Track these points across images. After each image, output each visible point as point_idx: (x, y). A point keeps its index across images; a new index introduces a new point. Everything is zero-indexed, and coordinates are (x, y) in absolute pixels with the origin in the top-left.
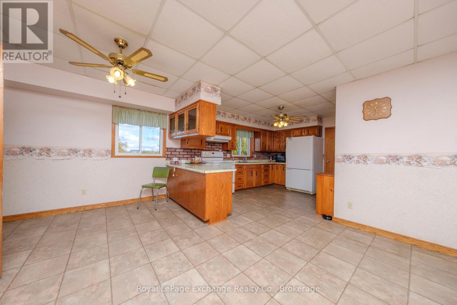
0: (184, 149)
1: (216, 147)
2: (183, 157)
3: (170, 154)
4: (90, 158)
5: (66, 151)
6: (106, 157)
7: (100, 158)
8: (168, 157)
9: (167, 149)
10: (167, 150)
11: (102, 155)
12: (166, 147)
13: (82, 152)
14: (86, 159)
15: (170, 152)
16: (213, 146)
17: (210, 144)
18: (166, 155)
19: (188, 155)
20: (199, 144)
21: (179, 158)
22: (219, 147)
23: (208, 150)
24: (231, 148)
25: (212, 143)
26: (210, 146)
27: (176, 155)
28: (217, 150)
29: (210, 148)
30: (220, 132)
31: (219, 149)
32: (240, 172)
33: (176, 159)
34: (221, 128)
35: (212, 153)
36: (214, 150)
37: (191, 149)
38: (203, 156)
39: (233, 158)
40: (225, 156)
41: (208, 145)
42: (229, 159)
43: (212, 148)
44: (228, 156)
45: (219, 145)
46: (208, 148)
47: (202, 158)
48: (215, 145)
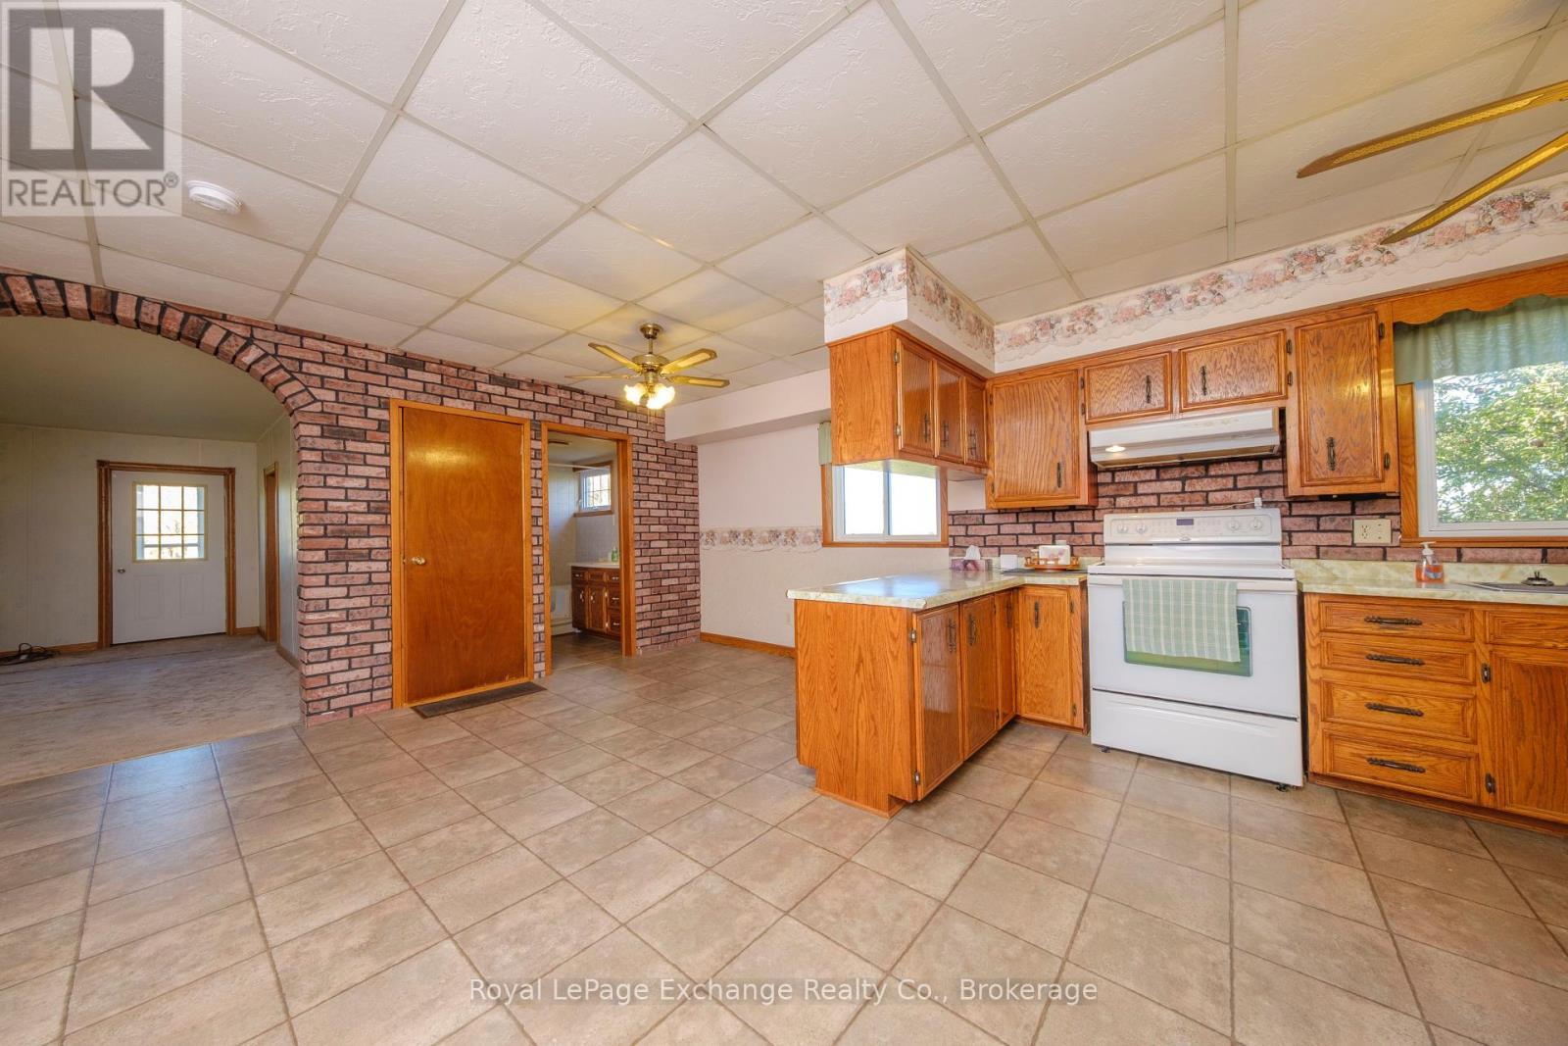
0: (1017, 514)
1: (1228, 482)
3: (964, 533)
4: (806, 546)
5: (766, 535)
6: (815, 546)
8: (957, 544)
9: (953, 515)
10: (953, 522)
11: (809, 541)
12: (949, 510)
13: (783, 536)
14: (803, 548)
15: (964, 528)
16: (1195, 480)
17: (1176, 473)
18: (951, 536)
19: (1040, 538)
20: (1048, 486)
21: (999, 547)
22: (1257, 481)
23: (1156, 504)
24: (1323, 476)
25: (1183, 465)
26: (1174, 482)
27: (985, 537)
28: (1233, 500)
29: (1170, 496)
30: (1190, 400)
31: (1257, 492)
32: (1390, 658)
33: (973, 553)
34: (1197, 373)
35: (1175, 521)
36: (1207, 504)
37: (1053, 511)
38: (1107, 539)
39: (1427, 552)
40: (1320, 535)
41: (1158, 479)
42: (1384, 553)
43: (1186, 495)
44: (1373, 530)
45: (1256, 474)
46: (1158, 495)
47: (1106, 548)
48: (1212, 473)
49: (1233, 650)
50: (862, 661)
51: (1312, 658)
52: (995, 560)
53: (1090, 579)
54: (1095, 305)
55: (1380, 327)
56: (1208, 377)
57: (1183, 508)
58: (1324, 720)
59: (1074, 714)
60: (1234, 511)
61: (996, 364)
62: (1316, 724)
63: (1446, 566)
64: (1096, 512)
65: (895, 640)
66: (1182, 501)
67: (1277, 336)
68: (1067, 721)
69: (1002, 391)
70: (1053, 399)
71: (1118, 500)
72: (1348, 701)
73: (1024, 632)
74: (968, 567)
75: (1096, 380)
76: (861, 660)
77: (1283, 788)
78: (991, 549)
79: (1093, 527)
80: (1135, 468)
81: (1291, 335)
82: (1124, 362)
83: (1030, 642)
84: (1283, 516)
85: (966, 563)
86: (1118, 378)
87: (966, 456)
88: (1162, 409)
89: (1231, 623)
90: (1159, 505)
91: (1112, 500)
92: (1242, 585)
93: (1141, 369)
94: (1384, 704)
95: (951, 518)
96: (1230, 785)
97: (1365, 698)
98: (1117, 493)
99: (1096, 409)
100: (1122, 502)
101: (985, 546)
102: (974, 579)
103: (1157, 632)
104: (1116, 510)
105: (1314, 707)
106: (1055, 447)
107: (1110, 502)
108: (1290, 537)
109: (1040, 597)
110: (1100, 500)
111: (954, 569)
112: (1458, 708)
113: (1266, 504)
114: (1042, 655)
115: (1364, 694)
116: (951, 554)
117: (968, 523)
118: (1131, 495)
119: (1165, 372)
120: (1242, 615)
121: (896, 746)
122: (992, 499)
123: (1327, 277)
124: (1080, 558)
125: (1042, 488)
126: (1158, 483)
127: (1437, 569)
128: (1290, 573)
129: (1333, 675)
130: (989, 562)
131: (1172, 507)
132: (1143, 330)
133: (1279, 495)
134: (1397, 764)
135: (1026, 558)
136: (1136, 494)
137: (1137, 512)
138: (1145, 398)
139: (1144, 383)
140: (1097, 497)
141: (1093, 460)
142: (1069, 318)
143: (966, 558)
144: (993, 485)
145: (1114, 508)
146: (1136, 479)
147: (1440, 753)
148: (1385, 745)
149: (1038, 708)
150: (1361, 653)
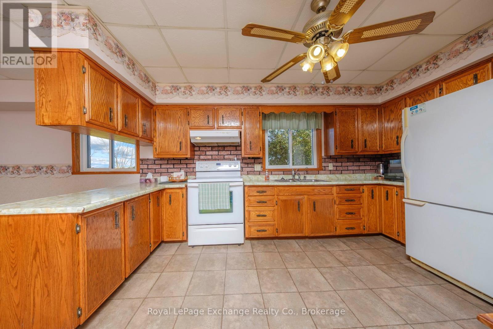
0: (168, 160)
1: (229, 153)
2: (167, 171)
3: (146, 168)
4: (53, 176)
5: (31, 168)
6: (67, 174)
7: (61, 175)
8: (143, 172)
9: (142, 160)
10: (142, 163)
11: (63, 172)
12: (140, 158)
13: (45, 169)
14: (48, 177)
15: (147, 166)
16: (221, 151)
17: (216, 148)
18: (141, 169)
19: (176, 169)
20: (177, 150)
21: (161, 173)
22: (235, 152)
23: (211, 158)
24: (249, 152)
25: (218, 146)
26: (216, 152)
27: (155, 169)
28: (230, 158)
29: (215, 156)
30: (219, 125)
31: (235, 156)
32: (261, 202)
33: (150, 176)
34: (221, 117)
35: (216, 164)
36: (224, 159)
37: (180, 159)
38: (197, 170)
39: (267, 172)
40: (248, 168)
41: (212, 150)
42: (259, 173)
43: (219, 156)
44: (258, 167)
45: (235, 150)
46: (212, 155)
47: (197, 173)
48: (225, 150)
49: (228, 205)
50: (39, 251)
51: (246, 205)
52: (159, 178)
53: (189, 185)
54: (192, 86)
55: (260, 113)
56: (224, 119)
57: (218, 160)
58: (249, 222)
59: (183, 235)
60: (230, 161)
61: (157, 99)
62: (247, 223)
63: (270, 176)
64: (194, 160)
65: (63, 233)
66: (218, 158)
67: (240, 110)
68: (181, 239)
69: (160, 111)
70: (178, 117)
71: (201, 156)
72: (253, 214)
73: (165, 207)
74: (147, 182)
75: (193, 113)
76: (37, 250)
77: (239, 245)
78: (158, 174)
79: (193, 166)
80: (206, 146)
81: (243, 111)
82: (201, 109)
83: (166, 211)
84: (241, 163)
85: (146, 180)
86: (199, 114)
87: (141, 134)
88: (212, 127)
89: (228, 196)
90: (212, 159)
91: (199, 156)
92: (231, 184)
93: (206, 112)
94: (260, 214)
95: (140, 161)
96: (227, 248)
97: (256, 214)
98: (200, 154)
99: (192, 123)
100: (202, 157)
101: (155, 173)
102: (149, 186)
103: (208, 202)
104: (200, 160)
105: (246, 218)
106: (179, 135)
107: (198, 157)
108: (242, 169)
109: (172, 193)
110: (195, 156)
111: (141, 183)
112: (272, 212)
113: (238, 159)
114: (172, 215)
115: (256, 212)
116: (141, 177)
117: (148, 164)
118: (204, 155)
119: (213, 115)
120: (231, 193)
121: (63, 299)
122: (155, 154)
123: (250, 95)
124: (188, 177)
125: (175, 151)
126: (212, 152)
127: (268, 177)
128: (241, 180)
129: (251, 209)
130: (156, 180)
131: (215, 159)
132: (207, 99)
133: (240, 158)
134: (262, 230)
135: (169, 178)
136: (206, 155)
137: (206, 161)
138: (207, 122)
139: (207, 117)
140: (194, 155)
141: (192, 142)
142: (184, 88)
143: (146, 178)
144: (156, 148)
145: (199, 159)
146: (206, 150)
147: (269, 225)
148: (260, 226)
149: (170, 236)
150: (255, 201)
